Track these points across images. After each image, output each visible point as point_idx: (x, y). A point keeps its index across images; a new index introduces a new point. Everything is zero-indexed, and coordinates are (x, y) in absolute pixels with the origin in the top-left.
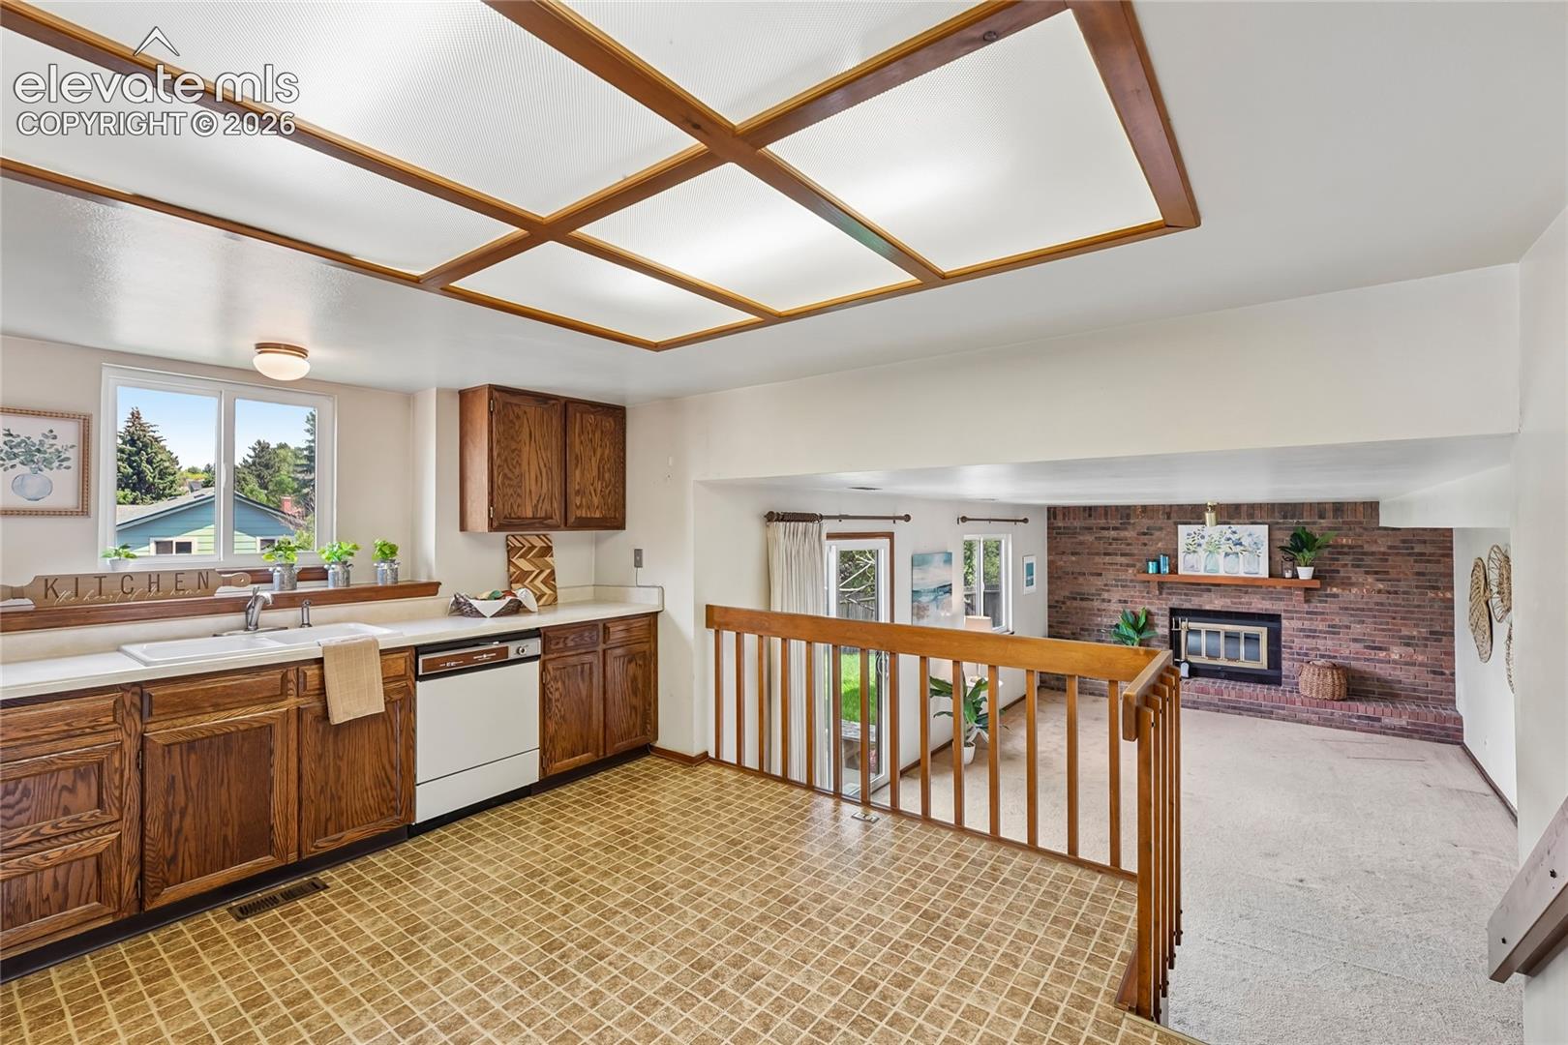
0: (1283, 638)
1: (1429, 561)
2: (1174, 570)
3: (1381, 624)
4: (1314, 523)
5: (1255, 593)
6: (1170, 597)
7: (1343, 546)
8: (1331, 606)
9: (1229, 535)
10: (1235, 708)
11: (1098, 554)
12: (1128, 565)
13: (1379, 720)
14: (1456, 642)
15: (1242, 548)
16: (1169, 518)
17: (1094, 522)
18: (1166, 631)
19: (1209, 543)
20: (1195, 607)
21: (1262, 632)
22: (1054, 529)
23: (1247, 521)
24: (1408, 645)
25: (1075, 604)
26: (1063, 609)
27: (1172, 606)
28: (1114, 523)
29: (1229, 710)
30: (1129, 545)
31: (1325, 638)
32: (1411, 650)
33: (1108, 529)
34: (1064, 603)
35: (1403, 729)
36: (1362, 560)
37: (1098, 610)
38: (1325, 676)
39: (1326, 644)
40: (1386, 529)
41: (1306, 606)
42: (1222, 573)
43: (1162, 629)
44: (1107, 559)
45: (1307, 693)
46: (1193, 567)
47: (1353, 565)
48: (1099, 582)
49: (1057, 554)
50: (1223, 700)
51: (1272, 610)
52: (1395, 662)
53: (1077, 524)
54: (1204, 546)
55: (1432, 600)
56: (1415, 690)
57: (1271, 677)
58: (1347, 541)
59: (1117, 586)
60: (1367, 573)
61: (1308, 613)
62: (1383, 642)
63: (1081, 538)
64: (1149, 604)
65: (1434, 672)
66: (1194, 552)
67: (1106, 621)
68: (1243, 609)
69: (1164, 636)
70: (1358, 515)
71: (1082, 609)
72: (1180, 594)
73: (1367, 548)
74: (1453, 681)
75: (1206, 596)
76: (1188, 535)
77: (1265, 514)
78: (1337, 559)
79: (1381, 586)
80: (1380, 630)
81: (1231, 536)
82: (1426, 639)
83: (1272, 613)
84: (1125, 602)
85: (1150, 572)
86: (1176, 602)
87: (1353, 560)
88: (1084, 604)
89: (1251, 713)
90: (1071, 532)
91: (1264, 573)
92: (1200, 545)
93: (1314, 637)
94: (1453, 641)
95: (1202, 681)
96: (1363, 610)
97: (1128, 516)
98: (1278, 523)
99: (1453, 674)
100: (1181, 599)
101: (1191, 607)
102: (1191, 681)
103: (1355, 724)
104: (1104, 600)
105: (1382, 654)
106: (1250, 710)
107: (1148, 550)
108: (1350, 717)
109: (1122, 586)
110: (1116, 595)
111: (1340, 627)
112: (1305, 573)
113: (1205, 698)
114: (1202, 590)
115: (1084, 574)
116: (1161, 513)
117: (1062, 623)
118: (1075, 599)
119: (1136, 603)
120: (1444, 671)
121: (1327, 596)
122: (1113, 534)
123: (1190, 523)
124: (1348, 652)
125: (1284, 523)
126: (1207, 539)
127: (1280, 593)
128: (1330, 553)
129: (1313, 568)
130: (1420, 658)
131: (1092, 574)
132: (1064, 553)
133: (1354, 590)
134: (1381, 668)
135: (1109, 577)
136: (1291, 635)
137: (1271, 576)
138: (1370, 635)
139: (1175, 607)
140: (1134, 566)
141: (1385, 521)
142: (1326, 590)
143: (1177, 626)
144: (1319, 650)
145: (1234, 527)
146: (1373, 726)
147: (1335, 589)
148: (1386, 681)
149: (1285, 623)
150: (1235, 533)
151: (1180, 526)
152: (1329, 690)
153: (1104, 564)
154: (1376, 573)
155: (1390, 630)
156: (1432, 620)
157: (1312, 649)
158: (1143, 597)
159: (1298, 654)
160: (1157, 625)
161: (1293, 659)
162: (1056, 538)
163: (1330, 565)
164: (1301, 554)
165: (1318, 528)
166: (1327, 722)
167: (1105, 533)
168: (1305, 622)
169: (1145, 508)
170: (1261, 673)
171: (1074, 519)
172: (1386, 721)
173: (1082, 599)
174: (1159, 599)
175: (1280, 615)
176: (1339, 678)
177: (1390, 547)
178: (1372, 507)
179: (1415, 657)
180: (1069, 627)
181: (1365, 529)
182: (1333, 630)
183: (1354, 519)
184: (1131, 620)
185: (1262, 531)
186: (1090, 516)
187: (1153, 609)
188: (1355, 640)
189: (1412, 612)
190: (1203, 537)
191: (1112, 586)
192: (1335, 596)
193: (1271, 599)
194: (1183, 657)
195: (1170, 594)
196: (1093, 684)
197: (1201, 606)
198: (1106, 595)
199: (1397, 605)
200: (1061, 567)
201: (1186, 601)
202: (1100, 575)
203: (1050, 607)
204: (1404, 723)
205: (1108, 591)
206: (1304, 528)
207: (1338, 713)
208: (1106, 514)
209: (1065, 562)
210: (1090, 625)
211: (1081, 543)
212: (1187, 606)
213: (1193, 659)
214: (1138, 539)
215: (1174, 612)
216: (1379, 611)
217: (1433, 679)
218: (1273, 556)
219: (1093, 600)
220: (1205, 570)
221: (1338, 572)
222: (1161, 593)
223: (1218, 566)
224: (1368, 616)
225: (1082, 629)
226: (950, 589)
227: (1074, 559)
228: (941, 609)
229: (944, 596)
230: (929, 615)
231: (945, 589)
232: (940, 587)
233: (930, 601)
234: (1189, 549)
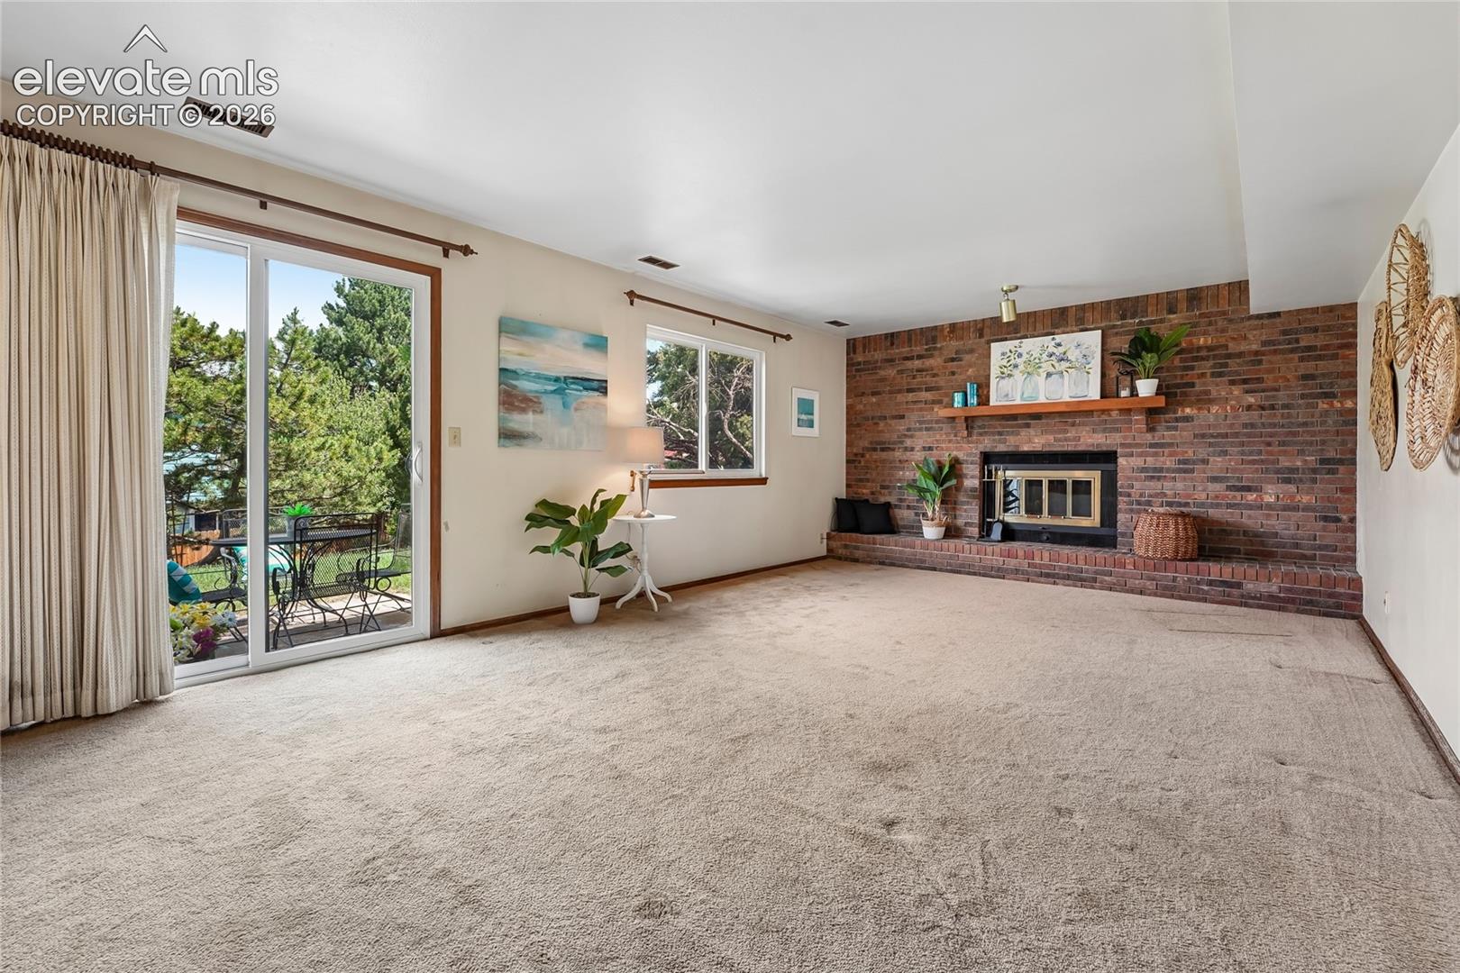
0: (1119, 484)
1: (1320, 358)
2: (984, 400)
3: (1251, 453)
4: (1162, 321)
5: (1084, 424)
6: (982, 438)
7: (1199, 349)
8: (1184, 434)
9: (1051, 349)
10: (1048, 575)
11: (900, 391)
12: (934, 402)
13: (1239, 585)
14: (1358, 473)
15: (1068, 364)
16: (981, 336)
17: (897, 351)
18: (975, 483)
19: (1028, 362)
20: (1010, 449)
21: (1094, 476)
22: (853, 365)
23: (1075, 329)
24: (1288, 481)
25: (876, 456)
26: (863, 464)
27: (983, 450)
28: (918, 350)
29: (1042, 579)
30: (935, 375)
31: (1174, 478)
32: (1292, 488)
33: (911, 358)
34: (863, 456)
35: (1272, 597)
36: (1226, 365)
37: (900, 461)
38: (1167, 525)
39: (1175, 487)
40: (1259, 317)
41: (1149, 436)
42: (1042, 399)
43: (972, 482)
44: (911, 397)
45: (1141, 552)
46: (1007, 395)
47: (1213, 375)
48: (901, 426)
49: (856, 396)
50: (1035, 566)
51: (1107, 445)
52: (1269, 507)
53: (878, 355)
54: (1021, 367)
55: (1325, 413)
56: (1297, 546)
57: (1103, 539)
58: (1206, 341)
59: (920, 429)
60: (1232, 383)
61: (1152, 446)
62: (1252, 480)
63: (882, 373)
64: (958, 449)
65: (1325, 519)
66: (1010, 376)
67: (908, 474)
68: (1069, 447)
69: (973, 490)
70: (1221, 302)
71: (883, 461)
72: (993, 434)
73: (1233, 347)
74: (1353, 530)
75: (1024, 432)
76: (1003, 354)
77: (1097, 316)
78: (1192, 368)
79: (1252, 400)
80: (1253, 462)
81: (1055, 350)
82: (1314, 471)
83: (1104, 449)
84: (930, 449)
85: (956, 405)
86: (988, 444)
87: (1214, 366)
88: (884, 455)
89: (1067, 582)
90: (872, 367)
91: (1094, 393)
92: (1016, 366)
93: (1159, 479)
94: (1354, 472)
95: (1018, 546)
96: (1226, 436)
97: (934, 340)
98: (1114, 327)
99: (1353, 520)
100: (994, 440)
101: (1005, 450)
102: (1002, 544)
103: (1207, 592)
104: (906, 449)
105: (1251, 497)
106: (1068, 577)
107: (956, 379)
108: (1198, 583)
109: (928, 429)
110: (920, 440)
111: (1194, 463)
112: (1146, 387)
113: (1012, 563)
114: (1020, 426)
115: (885, 418)
116: (972, 330)
117: (861, 480)
118: (875, 450)
119: (942, 449)
120: (1340, 516)
121: (1177, 420)
122: (917, 363)
123: (1006, 339)
124: (1204, 496)
125: (1122, 326)
126: (1025, 356)
127: (1115, 421)
128: (1182, 360)
129: (1157, 380)
130: (1305, 499)
131: (895, 417)
132: (863, 394)
133: (1214, 409)
134: (1250, 517)
135: (913, 419)
136: (1129, 478)
137: (1102, 397)
138: (1235, 470)
139: (987, 450)
140: (940, 402)
141: (1259, 302)
142: (1175, 412)
143: (990, 476)
144: (1165, 495)
145: (1058, 338)
146: (1231, 594)
147: (1188, 410)
148: (1256, 535)
149: (1121, 461)
150: (1059, 345)
151: (992, 344)
152: (1170, 545)
153: (907, 402)
154: (1245, 381)
155: (1262, 462)
156: (1323, 442)
157: (1156, 495)
158: (950, 441)
159: (1139, 503)
160: (965, 476)
161: (1132, 510)
162: (855, 376)
163: (1182, 377)
164: (1140, 361)
165: (1169, 326)
166: (1168, 591)
167: (909, 364)
168: (1148, 459)
169: (953, 327)
170: (1090, 532)
171: (875, 350)
172: (1249, 586)
173: (883, 450)
174: (969, 442)
175: (1116, 452)
176: (1185, 529)
177: (1264, 343)
178: (1240, 289)
179: (1298, 498)
180: (869, 484)
181: (1231, 321)
182: (1186, 467)
183: (1215, 309)
184: (933, 469)
185: (1093, 339)
186: (892, 344)
187: (961, 455)
188: (1215, 479)
189: (1295, 434)
190: (1020, 355)
191: (915, 430)
192: (1187, 419)
193: (1104, 430)
194: (997, 516)
195: (981, 434)
196: (884, 550)
197: (1018, 446)
198: (908, 443)
199: (1274, 425)
200: (861, 412)
201: (1000, 442)
202: (902, 417)
203: (848, 462)
204: (1274, 589)
205: (912, 437)
206: (1148, 330)
207: (1182, 578)
208: (910, 340)
209: (865, 405)
210: (890, 481)
211: (883, 380)
212: (1001, 448)
213: (1010, 518)
214: (945, 368)
215: (987, 458)
216: (1248, 435)
217: (1324, 529)
218: (1106, 373)
219: (893, 450)
220: (1022, 399)
221: (1193, 385)
222: (970, 434)
223: (1038, 392)
224: (1232, 444)
225: (883, 487)
226: (602, 387)
227: (874, 400)
228: (576, 410)
229: (585, 393)
230: (542, 412)
231: (586, 384)
232: (573, 378)
233: (546, 392)
234: (1003, 373)
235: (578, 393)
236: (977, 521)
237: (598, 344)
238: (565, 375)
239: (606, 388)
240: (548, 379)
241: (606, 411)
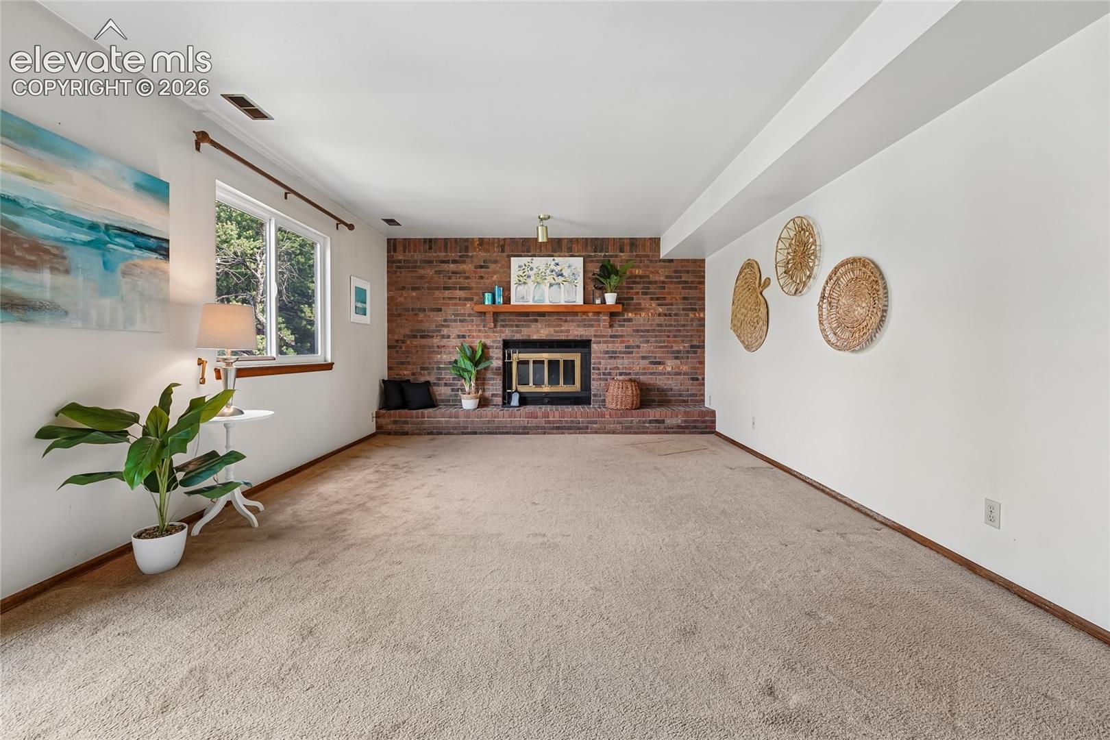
0: (592, 361)
1: (690, 288)
2: (507, 300)
3: (660, 342)
4: (616, 256)
5: (572, 321)
6: (503, 329)
7: (636, 276)
8: (626, 330)
9: (553, 267)
10: (558, 428)
11: (437, 288)
12: (466, 299)
13: (663, 422)
14: (706, 353)
15: (563, 279)
16: (503, 251)
17: (435, 254)
18: (500, 363)
19: (537, 274)
20: (524, 338)
21: (576, 357)
22: (394, 262)
23: (567, 254)
24: (677, 358)
25: (416, 342)
26: (403, 349)
27: (504, 338)
28: (453, 255)
29: (554, 431)
30: (467, 278)
31: (623, 357)
32: (678, 362)
33: (447, 262)
34: (404, 342)
35: (679, 427)
36: (648, 288)
37: (438, 347)
38: (627, 388)
39: (622, 363)
40: (664, 261)
41: (609, 330)
42: (547, 302)
43: (497, 363)
44: (447, 293)
45: (613, 406)
46: (523, 298)
47: (643, 293)
48: (439, 318)
49: (396, 290)
50: (549, 422)
51: (587, 336)
52: (669, 373)
53: (418, 256)
54: (533, 278)
55: (692, 320)
56: (680, 395)
57: (581, 399)
58: (639, 272)
59: (455, 321)
60: (652, 299)
61: (611, 336)
62: (660, 358)
63: (422, 272)
64: (487, 337)
65: (693, 379)
66: (525, 283)
67: (446, 357)
68: (563, 337)
69: (498, 369)
70: (646, 249)
71: (423, 347)
72: (512, 326)
73: (653, 278)
74: (703, 384)
75: (533, 325)
76: (520, 267)
77: (580, 247)
78: (632, 288)
79: (661, 310)
80: (660, 347)
81: (555, 268)
82: (688, 352)
83: (584, 338)
84: (464, 337)
85: (486, 303)
86: (508, 334)
87: (642, 289)
88: (424, 341)
89: (572, 431)
90: (412, 266)
91: (580, 301)
92: (529, 277)
93: (615, 358)
94: (704, 353)
95: (530, 408)
96: (648, 331)
97: (466, 249)
98: (590, 256)
99: (703, 379)
100: (513, 331)
101: (521, 338)
102: (522, 408)
103: (648, 428)
104: (443, 337)
105: (661, 367)
106: (569, 428)
107: (484, 282)
108: (644, 423)
109: (461, 321)
110: (455, 330)
111: (633, 348)
112: (610, 298)
113: (534, 422)
114: (531, 321)
115: (424, 310)
116: (496, 245)
117: (403, 363)
118: (415, 337)
119: (473, 337)
120: (698, 378)
121: (625, 320)
122: (452, 267)
123: (521, 256)
124: (638, 368)
125: (595, 256)
126: (535, 270)
127: (591, 320)
128: (627, 283)
129: (616, 294)
130: (684, 368)
131: (432, 310)
132: (404, 288)
133: (643, 314)
134: (660, 380)
135: (449, 312)
136: (599, 358)
137: (584, 303)
138: (653, 352)
139: (508, 338)
140: (471, 299)
141: (665, 251)
142: (623, 316)
143: (509, 357)
144: (618, 368)
145: (557, 260)
146: (659, 427)
147: (630, 314)
148: (663, 390)
149: (594, 346)
150: (557, 264)
151: (512, 258)
152: (630, 401)
153: (444, 298)
154: (658, 299)
155: (666, 347)
156: (692, 336)
157: (614, 369)
158: (480, 331)
159: (604, 374)
160: (492, 358)
161: (600, 379)
162: (396, 272)
163: (627, 293)
164: (608, 280)
165: (620, 259)
166: (628, 430)
167: (445, 267)
168: (609, 345)
169: (481, 241)
170: (576, 395)
171: (415, 251)
172: (668, 421)
173: (422, 337)
174: (494, 332)
175: (591, 340)
176: (636, 389)
177: (667, 277)
178: (655, 242)
179: (681, 368)
180: (410, 367)
181: (651, 261)
182: (629, 350)
183: (643, 253)
184: (468, 353)
185: (578, 262)
186: (430, 248)
187: (489, 342)
188: (644, 358)
189: (679, 331)
190: (531, 269)
191: (451, 321)
192: (630, 320)
193: (584, 326)
194: (514, 387)
195: (503, 326)
196: (431, 422)
197: (529, 336)
198: (445, 331)
199: (671, 325)
200: (402, 304)
201: (517, 332)
202: (440, 310)
203: (389, 347)
204: (679, 421)
205: (448, 326)
206: (609, 260)
207: (636, 420)
208: (446, 246)
209: (405, 298)
210: (430, 363)
211: (421, 277)
212: (518, 337)
213: (523, 389)
214: (476, 273)
215: (507, 344)
216: (659, 331)
217: (692, 385)
218: (586, 287)
219: (432, 337)
220: (533, 300)
221: (632, 299)
222: (495, 326)
223: (544, 297)
224: (652, 336)
225: (423, 369)
226: (161, 248)
227: (414, 294)
228: (124, 274)
229: (137, 252)
230: (67, 272)
231: (140, 240)
232: (120, 229)
233: (74, 242)
234: (520, 281)
235: (128, 251)
236: (500, 392)
237: (156, 189)
238: (107, 222)
239: (167, 250)
240: (78, 223)
241: (167, 280)
